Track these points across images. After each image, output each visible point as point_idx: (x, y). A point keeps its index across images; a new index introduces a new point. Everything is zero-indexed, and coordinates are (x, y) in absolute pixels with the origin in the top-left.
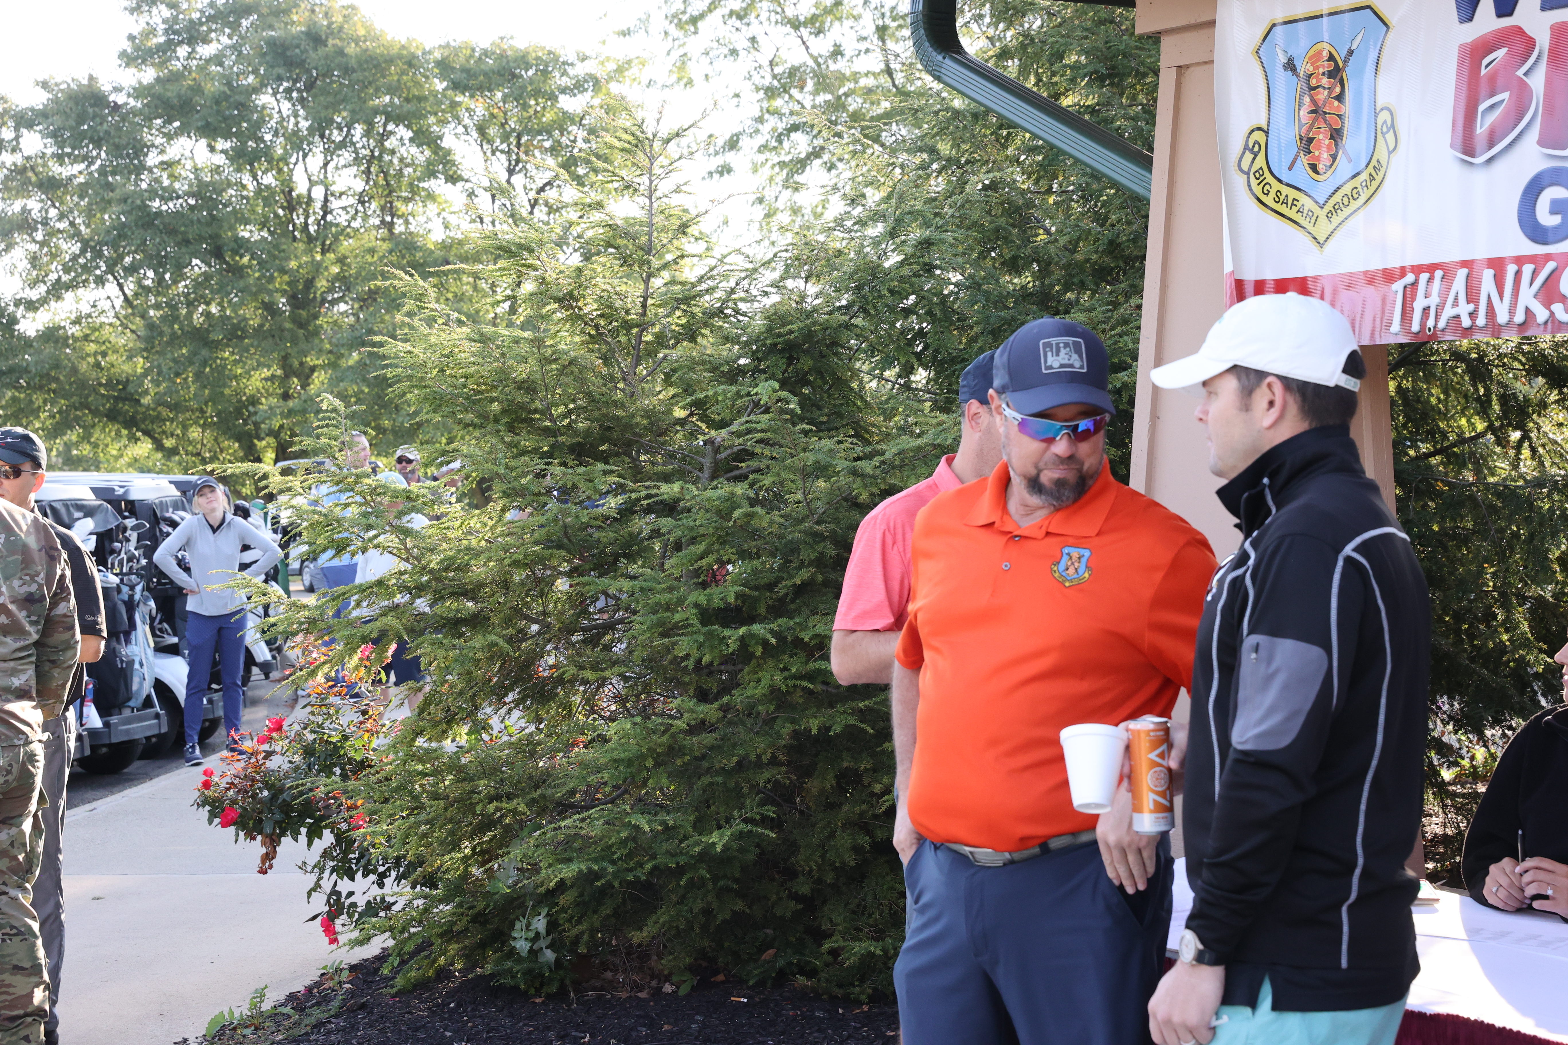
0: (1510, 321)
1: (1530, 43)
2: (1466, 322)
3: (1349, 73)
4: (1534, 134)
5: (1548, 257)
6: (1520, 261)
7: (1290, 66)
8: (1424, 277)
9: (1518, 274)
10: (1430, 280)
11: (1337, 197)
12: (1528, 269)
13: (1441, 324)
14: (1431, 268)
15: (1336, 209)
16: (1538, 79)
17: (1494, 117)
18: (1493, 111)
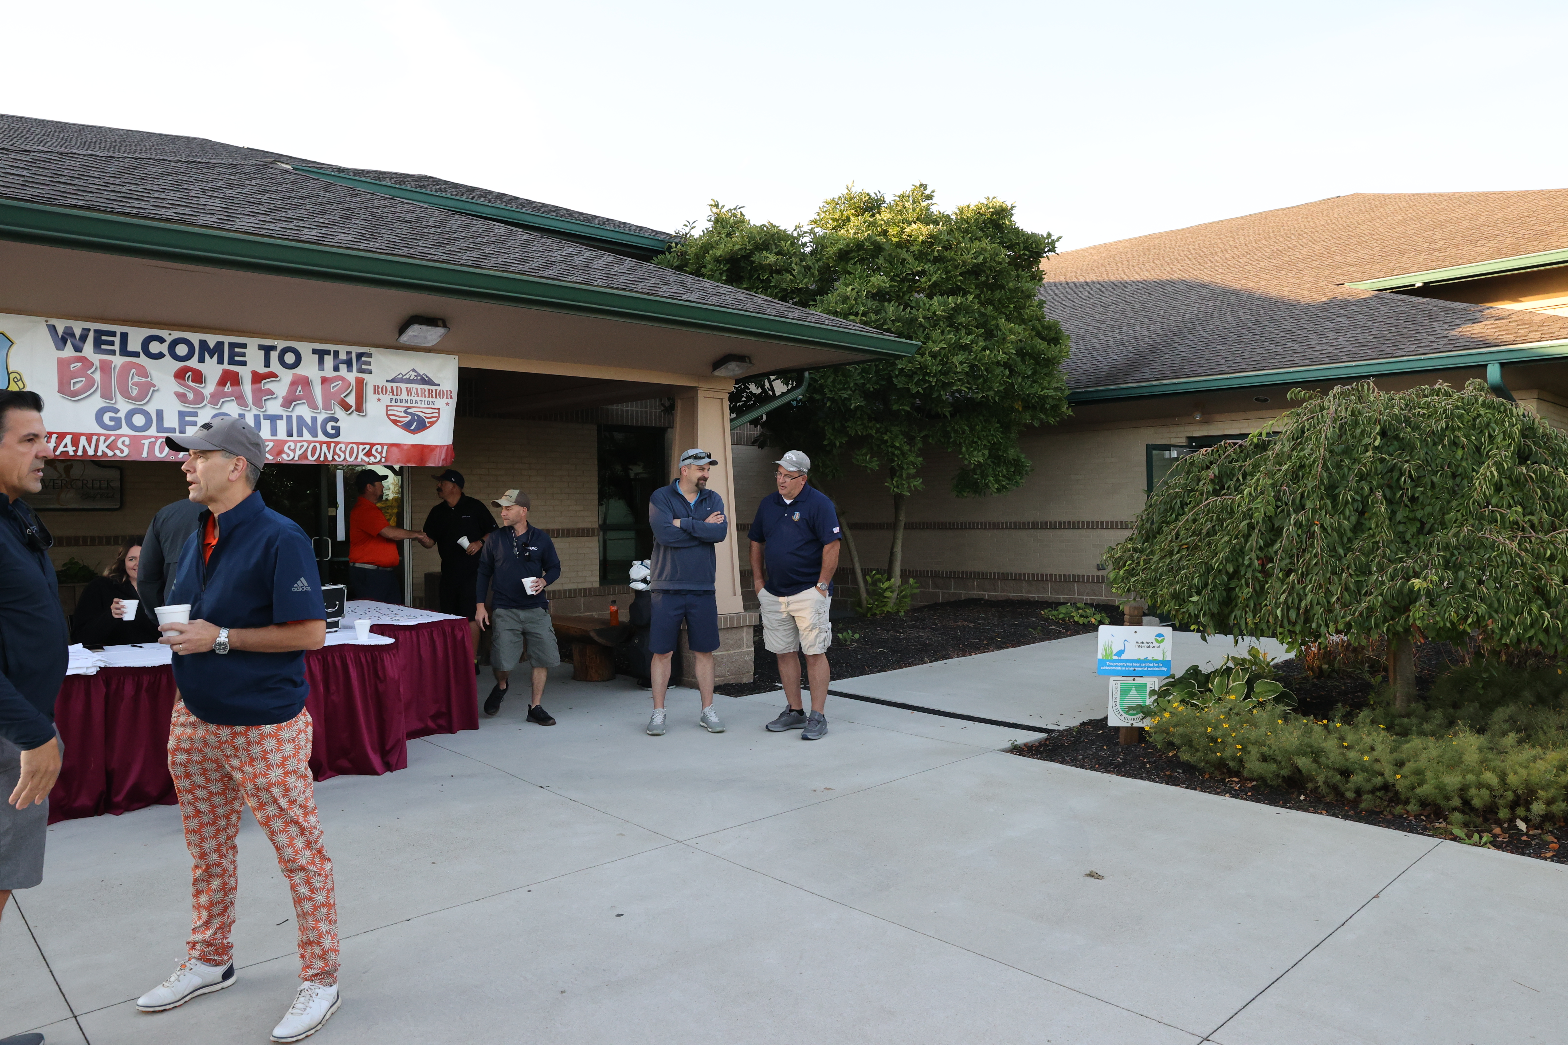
0: (95, 455)
1: (93, 364)
2: (72, 453)
4: (99, 393)
5: (110, 436)
6: (99, 435)
9: (98, 440)
12: (102, 439)
13: (59, 453)
16: (97, 376)
17: (78, 386)
18: (78, 384)
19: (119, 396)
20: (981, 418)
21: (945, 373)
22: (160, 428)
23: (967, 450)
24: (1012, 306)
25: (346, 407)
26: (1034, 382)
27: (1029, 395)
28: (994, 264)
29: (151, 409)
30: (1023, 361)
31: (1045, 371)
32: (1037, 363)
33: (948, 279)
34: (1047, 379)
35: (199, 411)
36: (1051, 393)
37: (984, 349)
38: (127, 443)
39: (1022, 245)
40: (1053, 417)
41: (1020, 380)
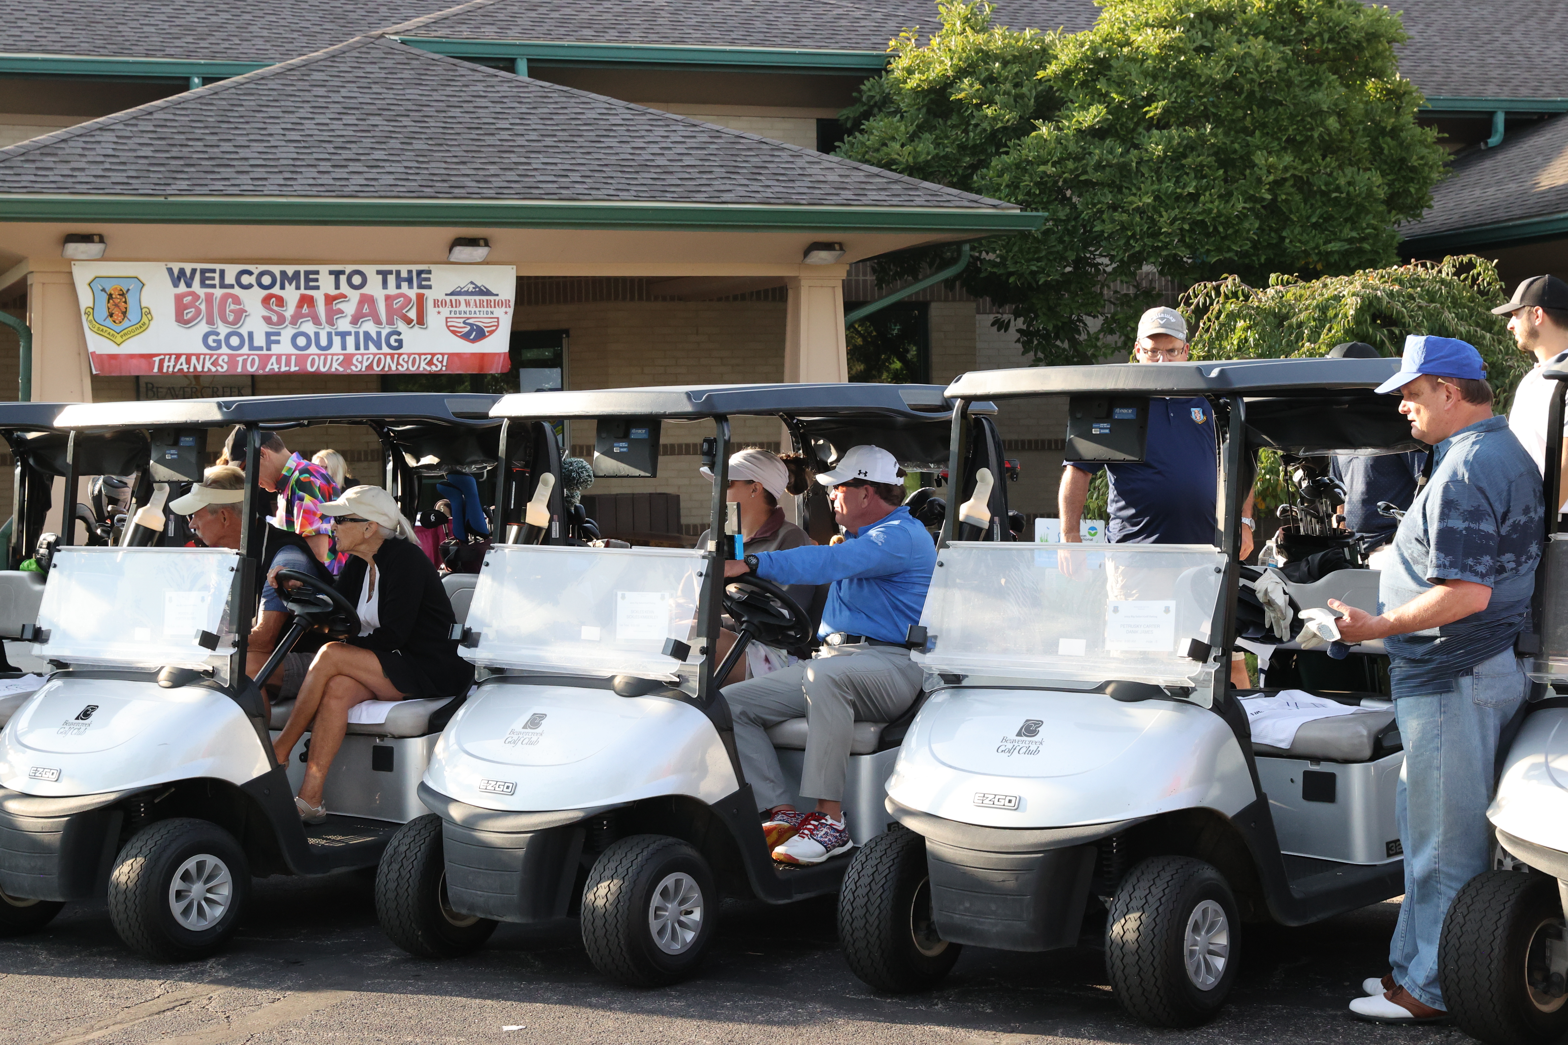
0: (203, 371)
2: (186, 370)
3: (128, 296)
4: (204, 321)
6: (205, 355)
7: (103, 290)
8: (167, 357)
9: (204, 359)
10: (170, 359)
11: (125, 331)
12: (208, 357)
13: (176, 370)
14: (170, 355)
15: (125, 335)
16: (203, 307)
18: (189, 314)
19: (220, 323)
22: (252, 347)
25: (408, 321)
35: (283, 332)
38: (226, 360)
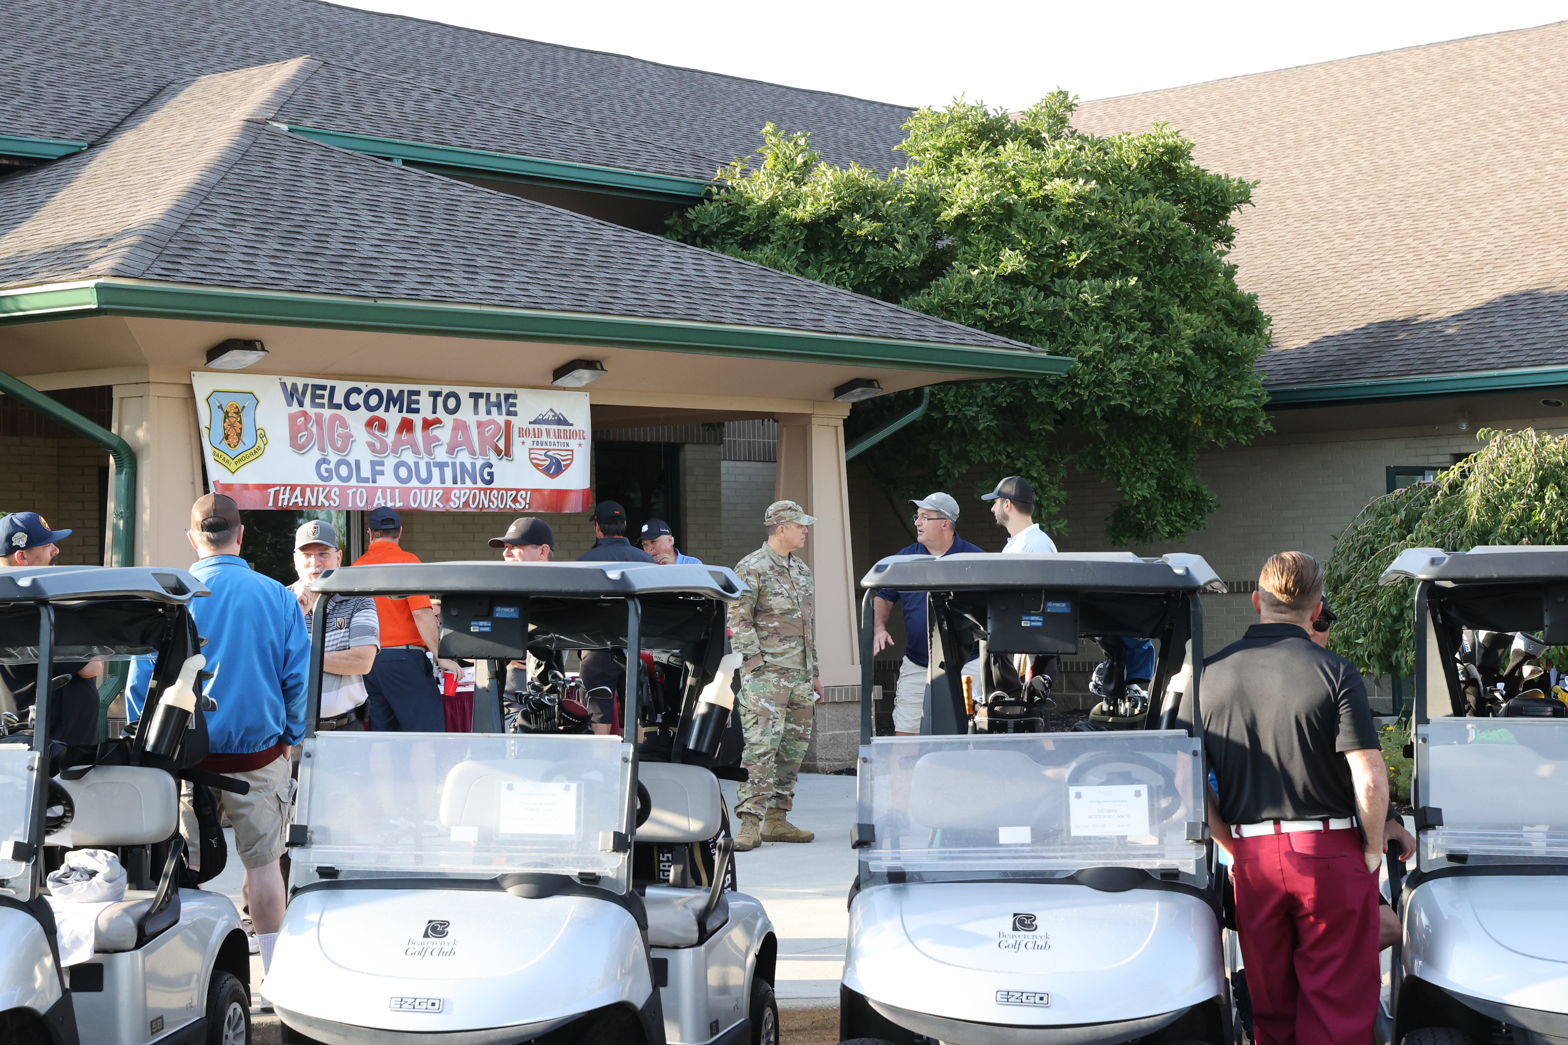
1: (311, 418)
2: (300, 504)
3: (243, 415)
4: (316, 447)
5: (326, 486)
6: (318, 486)
7: (220, 407)
8: (283, 488)
9: (318, 491)
10: (285, 490)
11: (240, 457)
12: (321, 489)
13: (291, 504)
15: (240, 460)
16: (314, 429)
17: (303, 439)
18: (303, 437)
19: (330, 448)
20: (1147, 436)
21: (1099, 384)
22: (360, 479)
23: (1128, 480)
24: (1188, 286)
25: (498, 452)
26: (1220, 387)
27: (1210, 407)
28: (1164, 232)
29: (351, 459)
30: (1203, 360)
31: (1233, 372)
32: (1223, 361)
33: (1103, 253)
34: (1237, 383)
35: (386, 461)
36: (1242, 403)
37: (1152, 348)
38: (338, 493)
39: (1203, 198)
40: (1246, 434)
41: (1199, 386)
